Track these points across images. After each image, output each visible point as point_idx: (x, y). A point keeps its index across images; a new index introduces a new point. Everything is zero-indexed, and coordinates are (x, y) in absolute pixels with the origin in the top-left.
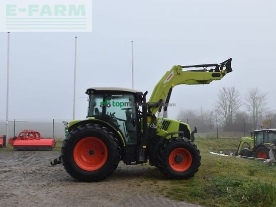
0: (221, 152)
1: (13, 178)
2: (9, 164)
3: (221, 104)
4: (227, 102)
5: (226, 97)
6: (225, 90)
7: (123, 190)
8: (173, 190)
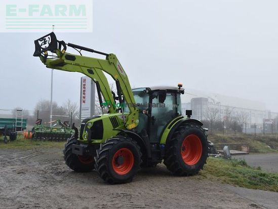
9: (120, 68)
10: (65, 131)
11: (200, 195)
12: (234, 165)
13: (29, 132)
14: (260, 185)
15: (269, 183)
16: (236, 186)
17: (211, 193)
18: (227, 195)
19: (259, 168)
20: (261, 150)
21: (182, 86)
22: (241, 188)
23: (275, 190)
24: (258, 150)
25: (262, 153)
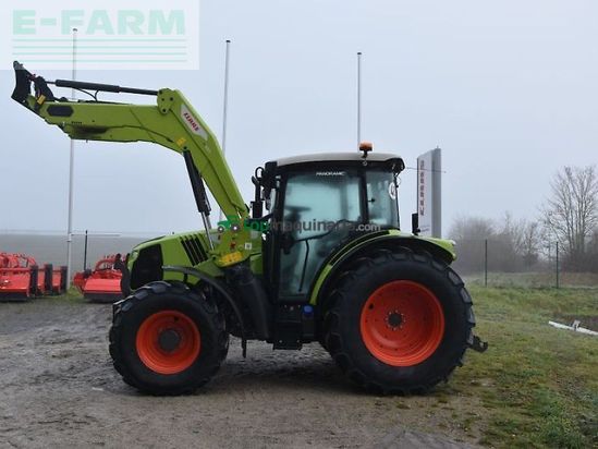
0: (577, 323)
1: (87, 372)
2: (76, 336)
3: (559, 206)
4: (575, 202)
5: (571, 189)
6: (569, 174)
7: (366, 419)
8: (496, 424)
9: (191, 121)
21: (370, 149)
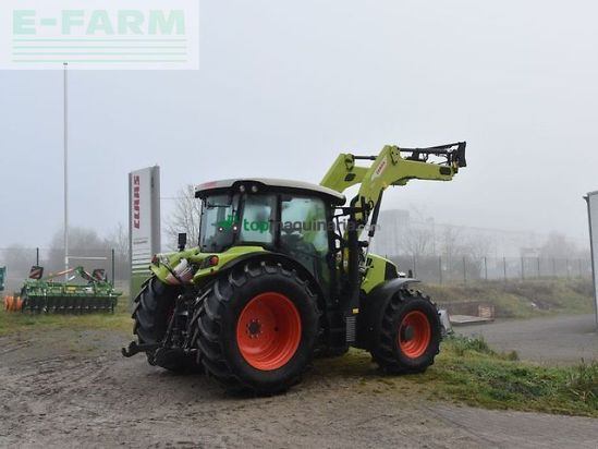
10: (94, 290)
11: (374, 434)
12: (460, 353)
13: (16, 295)
14: (515, 399)
15: (535, 392)
16: (462, 404)
17: (400, 429)
18: (438, 430)
19: (514, 356)
20: (519, 313)
22: (472, 411)
23: (549, 409)
24: (511, 312)
25: (521, 317)
